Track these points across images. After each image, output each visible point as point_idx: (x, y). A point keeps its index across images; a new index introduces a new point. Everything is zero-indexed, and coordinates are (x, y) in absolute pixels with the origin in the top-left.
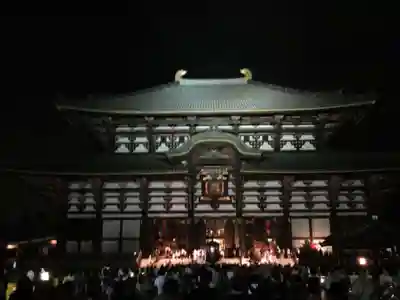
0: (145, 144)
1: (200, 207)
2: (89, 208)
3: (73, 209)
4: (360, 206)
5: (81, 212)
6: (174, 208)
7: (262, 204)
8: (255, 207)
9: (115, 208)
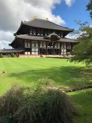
0: (35, 33)
1: (48, 47)
2: (29, 46)
3: (26, 46)
4: (70, 47)
5: (27, 46)
6: (44, 47)
7: (57, 47)
8: (56, 47)
9: (34, 46)
